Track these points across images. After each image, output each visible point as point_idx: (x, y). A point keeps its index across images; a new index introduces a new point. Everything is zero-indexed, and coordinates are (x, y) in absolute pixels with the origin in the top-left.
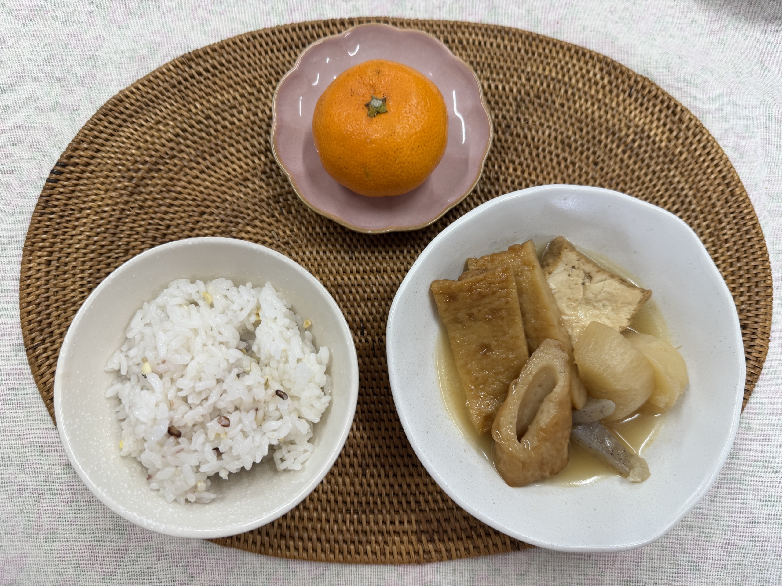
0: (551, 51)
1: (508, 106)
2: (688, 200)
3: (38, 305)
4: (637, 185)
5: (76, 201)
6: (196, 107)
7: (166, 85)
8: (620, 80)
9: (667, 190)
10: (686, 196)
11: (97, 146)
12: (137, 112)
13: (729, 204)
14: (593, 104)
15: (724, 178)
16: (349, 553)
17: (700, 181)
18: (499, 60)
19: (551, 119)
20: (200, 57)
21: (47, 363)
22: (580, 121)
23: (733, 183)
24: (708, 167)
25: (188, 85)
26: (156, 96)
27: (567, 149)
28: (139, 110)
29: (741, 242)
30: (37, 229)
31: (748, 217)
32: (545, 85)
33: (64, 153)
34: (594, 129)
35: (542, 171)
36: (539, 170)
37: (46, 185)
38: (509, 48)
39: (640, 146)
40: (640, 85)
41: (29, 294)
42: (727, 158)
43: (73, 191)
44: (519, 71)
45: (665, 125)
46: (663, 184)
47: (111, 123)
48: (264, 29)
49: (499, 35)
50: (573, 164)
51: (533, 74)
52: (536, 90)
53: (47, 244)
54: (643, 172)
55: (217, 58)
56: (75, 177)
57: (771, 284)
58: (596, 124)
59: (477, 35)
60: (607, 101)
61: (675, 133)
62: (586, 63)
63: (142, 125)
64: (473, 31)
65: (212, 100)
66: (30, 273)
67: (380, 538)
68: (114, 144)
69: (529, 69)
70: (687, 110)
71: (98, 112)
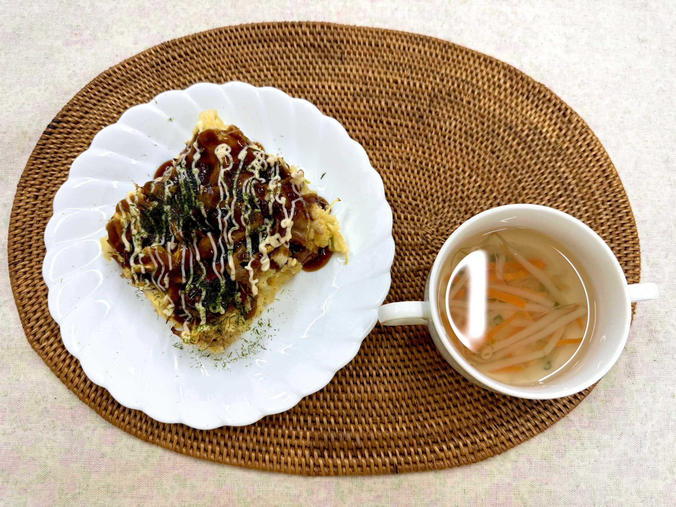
0: (463, 58)
1: (423, 101)
2: (571, 187)
3: (23, 230)
4: (527, 172)
5: (65, 151)
6: (168, 84)
7: (147, 65)
8: (520, 85)
9: (553, 178)
10: (569, 184)
11: (86, 109)
12: (121, 85)
13: (607, 194)
14: (495, 103)
15: (604, 171)
16: (250, 459)
17: (582, 173)
18: (419, 63)
19: (458, 113)
20: (176, 45)
21: (24, 277)
22: (483, 117)
23: (612, 176)
24: (591, 161)
25: (164, 66)
26: (138, 74)
27: (470, 139)
28: (124, 84)
29: (615, 226)
30: (31, 170)
31: (623, 206)
32: (456, 85)
33: (60, 112)
34: (494, 123)
35: (446, 156)
36: (444, 155)
37: (42, 136)
38: (428, 54)
39: (533, 140)
40: (537, 90)
41: (17, 221)
42: (608, 155)
43: (63, 143)
44: (435, 73)
45: (555, 124)
46: (550, 173)
47: (99, 91)
48: (230, 26)
49: (421, 43)
50: (474, 151)
51: (447, 76)
52: (447, 89)
53: (37, 182)
54: (534, 161)
55: (190, 47)
56: (66, 132)
57: (639, 264)
58: (496, 119)
59: (402, 41)
60: (508, 101)
61: (564, 132)
62: (493, 69)
63: (124, 95)
64: (400, 38)
65: (182, 79)
66: (21, 204)
67: (278, 449)
68: (101, 108)
69: (443, 71)
70: (576, 113)
71: (90, 83)
